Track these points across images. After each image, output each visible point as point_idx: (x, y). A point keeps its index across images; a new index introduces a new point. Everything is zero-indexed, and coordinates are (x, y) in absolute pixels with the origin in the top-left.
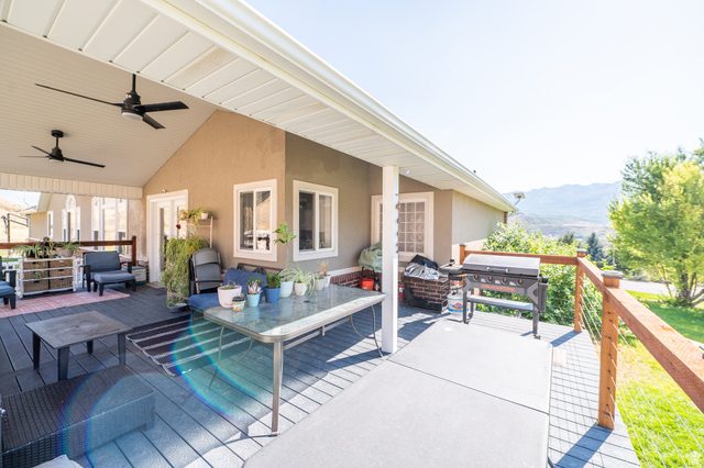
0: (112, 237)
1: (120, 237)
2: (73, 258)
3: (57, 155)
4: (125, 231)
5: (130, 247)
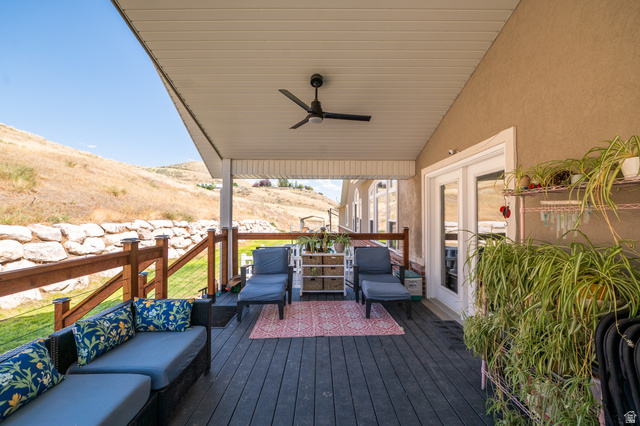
0: (383, 228)
1: (391, 229)
2: (344, 254)
3: (316, 111)
4: (395, 220)
5: (401, 242)
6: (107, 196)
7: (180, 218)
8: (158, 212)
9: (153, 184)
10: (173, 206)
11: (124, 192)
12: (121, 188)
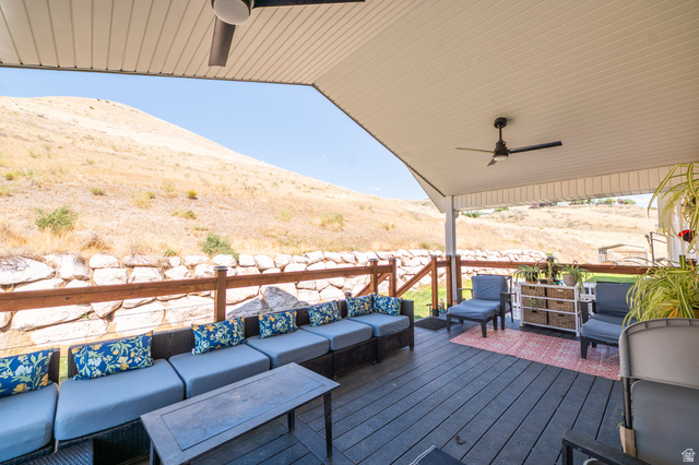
6: (382, 230)
7: (435, 248)
8: (417, 243)
9: (416, 217)
10: (431, 236)
11: (393, 226)
12: (391, 223)
